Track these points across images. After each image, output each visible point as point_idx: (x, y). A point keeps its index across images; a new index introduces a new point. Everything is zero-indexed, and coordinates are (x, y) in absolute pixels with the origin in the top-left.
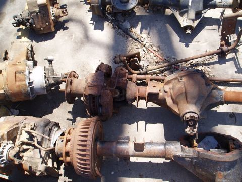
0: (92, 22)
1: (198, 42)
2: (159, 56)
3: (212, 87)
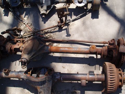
0: (4, 12)
1: (50, 21)
2: (30, 29)
3: (44, 45)
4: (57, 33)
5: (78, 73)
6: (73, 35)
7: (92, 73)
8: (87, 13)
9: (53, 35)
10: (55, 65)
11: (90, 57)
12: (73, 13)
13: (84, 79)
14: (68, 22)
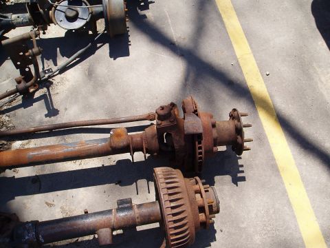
4: (21, 111)
5: (86, 212)
6: (66, 109)
7: (126, 205)
8: (98, 45)
9: (7, 118)
10: (24, 204)
11: (119, 162)
12: (58, 49)
13: (105, 226)
14: (47, 75)
